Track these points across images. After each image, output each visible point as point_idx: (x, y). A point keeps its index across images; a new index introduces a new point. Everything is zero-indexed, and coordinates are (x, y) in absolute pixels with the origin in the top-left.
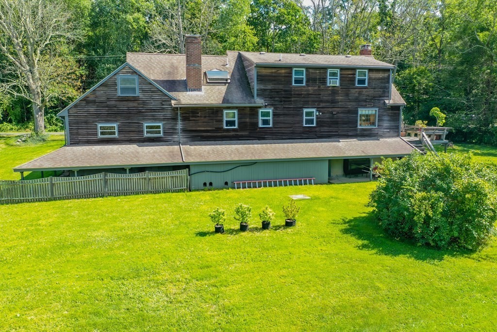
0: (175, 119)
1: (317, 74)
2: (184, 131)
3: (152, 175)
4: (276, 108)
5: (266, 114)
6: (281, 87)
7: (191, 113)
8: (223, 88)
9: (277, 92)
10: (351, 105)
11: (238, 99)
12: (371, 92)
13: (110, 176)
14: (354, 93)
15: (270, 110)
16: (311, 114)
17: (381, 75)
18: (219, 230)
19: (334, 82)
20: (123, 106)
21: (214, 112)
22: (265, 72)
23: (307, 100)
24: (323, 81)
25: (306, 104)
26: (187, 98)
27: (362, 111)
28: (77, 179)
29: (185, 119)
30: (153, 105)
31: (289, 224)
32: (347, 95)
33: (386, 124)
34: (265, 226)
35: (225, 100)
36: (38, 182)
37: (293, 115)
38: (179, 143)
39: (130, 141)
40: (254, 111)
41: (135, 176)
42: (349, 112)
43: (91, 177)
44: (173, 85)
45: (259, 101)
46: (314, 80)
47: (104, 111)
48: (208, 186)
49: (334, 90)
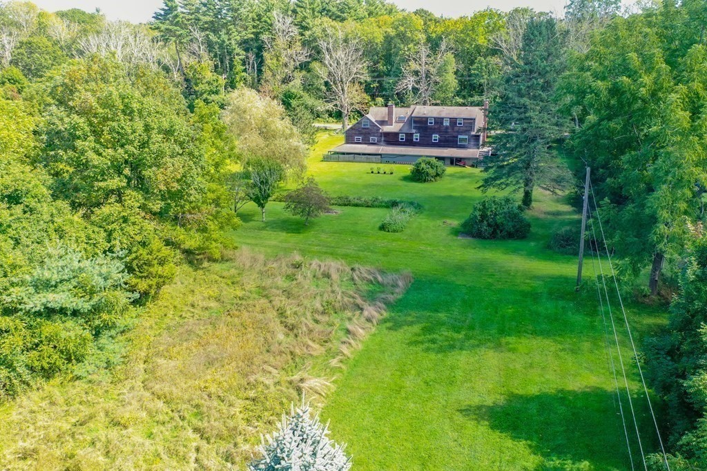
0: (381, 136)
1: (439, 121)
2: (384, 141)
3: (369, 157)
4: (421, 134)
5: (417, 137)
6: (423, 125)
7: (387, 134)
8: (402, 124)
9: (421, 127)
10: (455, 134)
11: (406, 130)
12: (465, 129)
13: (356, 156)
14: (456, 129)
15: (418, 135)
16: (435, 137)
17: (470, 121)
18: (372, 172)
19: (446, 123)
20: (364, 131)
21: (396, 134)
22: (416, 119)
23: (434, 131)
24: (442, 123)
25: (434, 133)
26: (387, 129)
27: (460, 137)
28: (346, 156)
29: (385, 137)
30: (374, 131)
31: (391, 173)
32: (453, 129)
33: (472, 143)
34: (385, 173)
35: (400, 130)
36: (335, 156)
37: (428, 137)
38: (381, 146)
39: (365, 144)
40: (412, 134)
41: (363, 156)
42: (454, 137)
43: (350, 156)
44: (383, 123)
45: (414, 131)
46: (438, 123)
47: (357, 133)
48: (388, 162)
49: (447, 127)
